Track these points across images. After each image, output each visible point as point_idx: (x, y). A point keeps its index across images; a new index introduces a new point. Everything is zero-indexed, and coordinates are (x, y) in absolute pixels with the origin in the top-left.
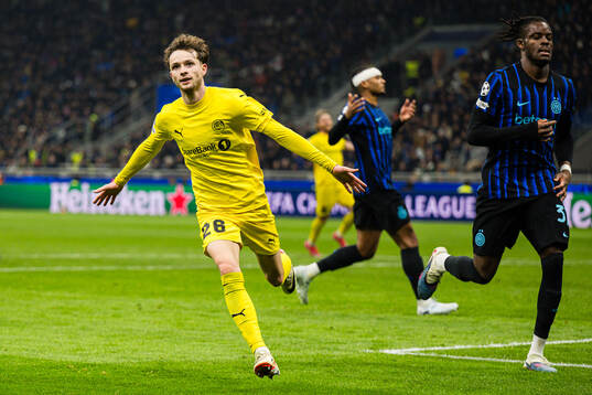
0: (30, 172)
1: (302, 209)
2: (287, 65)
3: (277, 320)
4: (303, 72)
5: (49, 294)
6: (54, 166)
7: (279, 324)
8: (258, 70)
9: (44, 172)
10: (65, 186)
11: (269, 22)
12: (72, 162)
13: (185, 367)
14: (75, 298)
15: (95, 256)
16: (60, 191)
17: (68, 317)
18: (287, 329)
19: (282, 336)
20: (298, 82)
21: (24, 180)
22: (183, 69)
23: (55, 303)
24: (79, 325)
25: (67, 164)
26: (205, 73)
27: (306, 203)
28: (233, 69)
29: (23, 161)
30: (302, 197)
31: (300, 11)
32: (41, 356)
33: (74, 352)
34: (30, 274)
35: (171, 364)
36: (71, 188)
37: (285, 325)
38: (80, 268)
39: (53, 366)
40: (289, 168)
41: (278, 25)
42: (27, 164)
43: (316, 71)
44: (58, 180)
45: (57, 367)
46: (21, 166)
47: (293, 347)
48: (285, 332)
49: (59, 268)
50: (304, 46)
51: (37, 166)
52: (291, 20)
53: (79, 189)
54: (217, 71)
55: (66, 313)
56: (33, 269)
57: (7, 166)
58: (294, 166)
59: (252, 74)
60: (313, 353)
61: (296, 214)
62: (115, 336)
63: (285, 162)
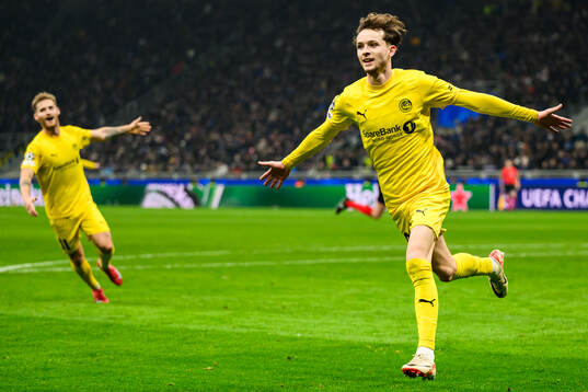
0: (327, 175)
1: (568, 204)
2: (553, 76)
3: (549, 302)
4: (566, 82)
5: (347, 282)
6: (349, 169)
7: (552, 306)
8: (528, 81)
9: (340, 174)
10: (358, 187)
11: (536, 39)
12: (364, 165)
13: (469, 345)
14: (370, 286)
15: (386, 248)
16: (354, 191)
17: (364, 303)
18: (559, 310)
19: (555, 316)
20: (563, 91)
21: (322, 182)
22: (366, 49)
23: (353, 291)
24: (374, 310)
25: (360, 167)
26: (392, 54)
27: (572, 198)
28: (503, 81)
29: (322, 165)
30: (568, 193)
31: (563, 28)
32: (341, 338)
33: (371, 334)
34: (329, 266)
35: (458, 342)
36: (364, 189)
37: (557, 307)
38: (374, 259)
39: (352, 347)
40: (555, 168)
41: (544, 40)
42: (325, 168)
43: (578, 80)
44: (353, 181)
45: (356, 348)
46: (320, 170)
47: (564, 326)
48: (557, 313)
49: (355, 260)
50: (567, 59)
51: (333, 170)
52: (555, 36)
53: (371, 189)
54: (491, 82)
55: (362, 299)
56: (331, 260)
57: (306, 170)
58: (561, 166)
59: (521, 85)
60: (582, 331)
61: (564, 208)
62: (406, 319)
63: (553, 162)
